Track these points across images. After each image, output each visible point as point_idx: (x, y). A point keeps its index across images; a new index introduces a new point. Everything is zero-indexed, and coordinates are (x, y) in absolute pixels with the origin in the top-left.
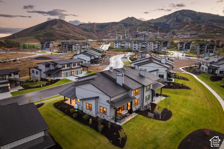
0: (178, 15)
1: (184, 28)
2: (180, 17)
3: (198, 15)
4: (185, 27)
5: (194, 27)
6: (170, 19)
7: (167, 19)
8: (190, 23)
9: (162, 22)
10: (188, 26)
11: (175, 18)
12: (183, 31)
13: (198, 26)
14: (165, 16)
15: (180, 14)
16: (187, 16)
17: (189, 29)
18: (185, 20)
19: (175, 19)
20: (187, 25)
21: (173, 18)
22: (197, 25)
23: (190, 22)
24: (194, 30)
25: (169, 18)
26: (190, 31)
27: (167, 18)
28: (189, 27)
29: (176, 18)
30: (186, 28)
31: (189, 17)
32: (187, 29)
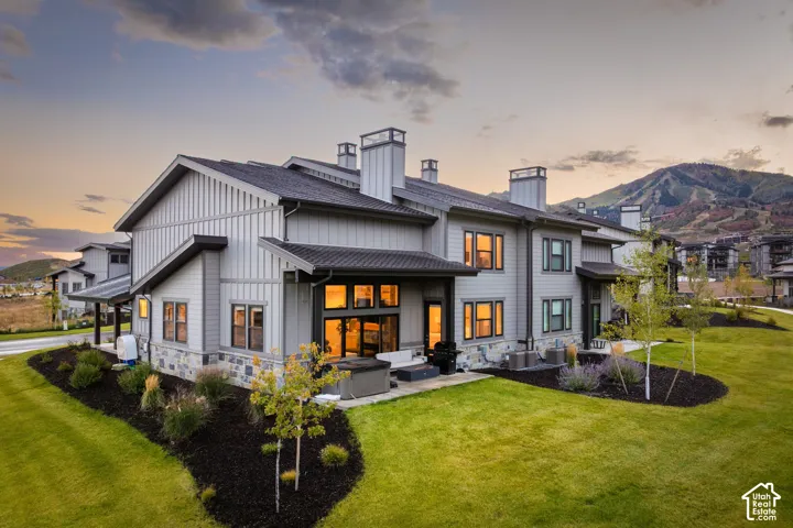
0: (667, 181)
1: (693, 223)
2: (674, 187)
3: (739, 180)
4: (697, 222)
5: (730, 219)
6: (640, 194)
7: (628, 197)
8: (713, 206)
9: (612, 208)
10: (707, 215)
11: (657, 192)
12: (688, 234)
13: (742, 214)
14: (621, 187)
15: (674, 179)
16: (700, 184)
17: (713, 226)
18: (694, 198)
19: (658, 195)
20: (702, 215)
21: (650, 192)
22: (741, 212)
23: (714, 202)
24: (732, 229)
25: (634, 195)
26: (715, 232)
27: (630, 191)
28: (711, 220)
29: (662, 193)
30: (700, 225)
31: (710, 189)
32: (705, 228)
